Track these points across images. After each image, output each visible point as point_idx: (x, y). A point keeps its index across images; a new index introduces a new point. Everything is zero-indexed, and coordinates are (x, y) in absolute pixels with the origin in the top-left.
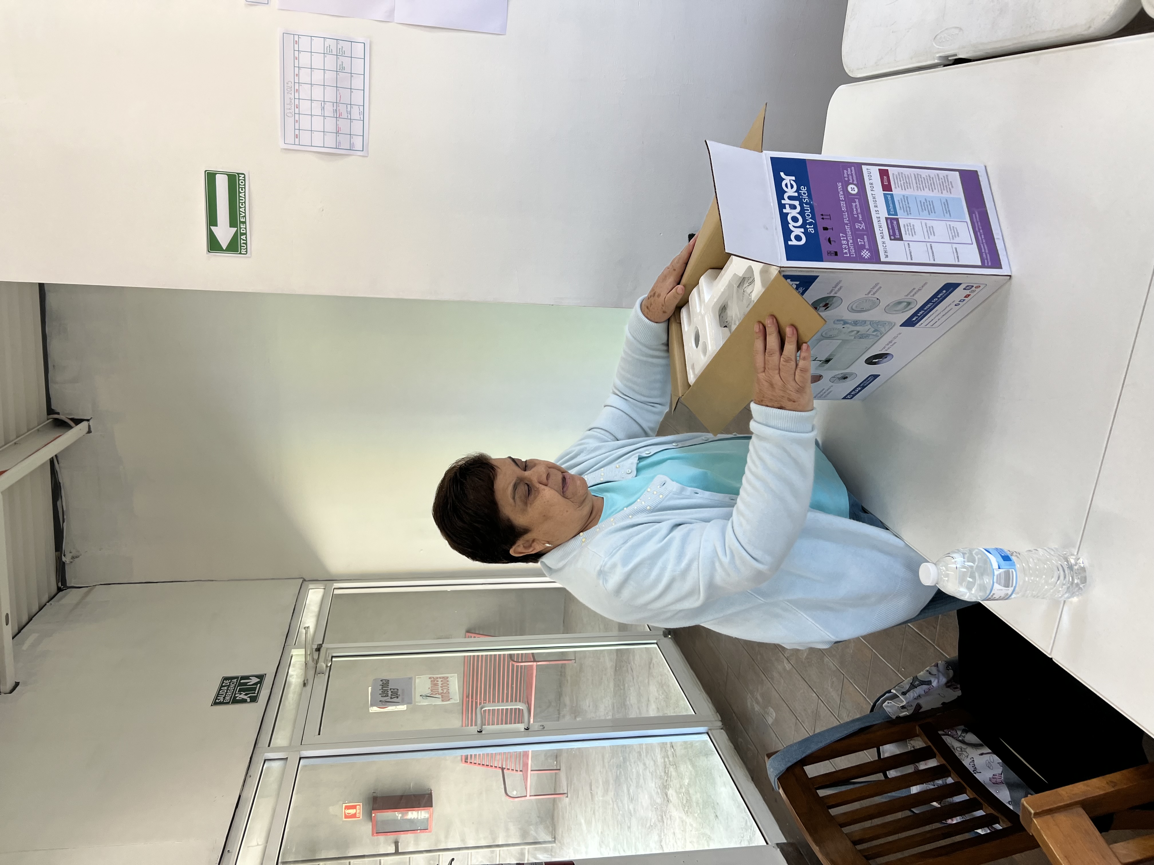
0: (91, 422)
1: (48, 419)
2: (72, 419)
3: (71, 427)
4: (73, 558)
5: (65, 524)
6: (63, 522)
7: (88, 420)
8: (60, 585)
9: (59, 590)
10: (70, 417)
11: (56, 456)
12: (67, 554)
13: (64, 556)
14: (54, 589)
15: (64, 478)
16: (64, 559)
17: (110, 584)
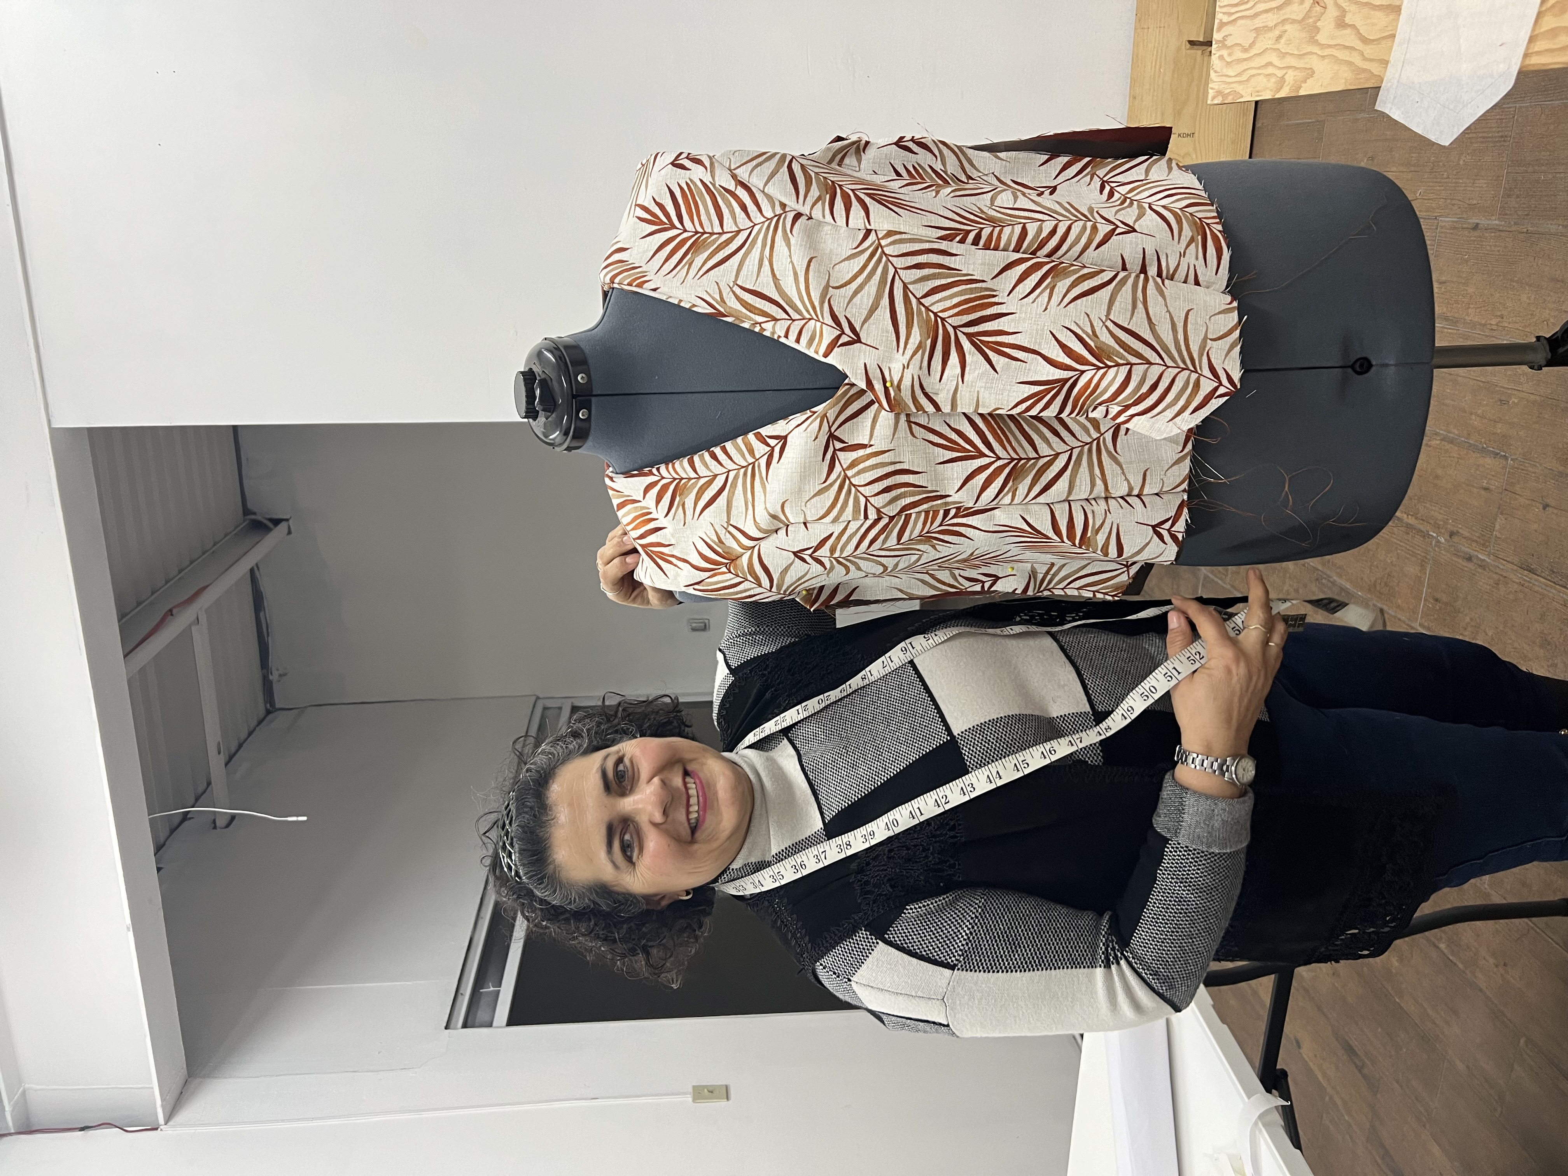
0: (291, 522)
1: (244, 521)
2: (271, 520)
3: (269, 530)
4: (280, 675)
5: (270, 638)
6: (268, 635)
7: (287, 520)
8: (268, 705)
9: (268, 712)
10: (269, 517)
11: (257, 565)
12: (274, 669)
13: (271, 674)
14: (262, 711)
15: (266, 586)
16: (271, 677)
17: (321, 705)
